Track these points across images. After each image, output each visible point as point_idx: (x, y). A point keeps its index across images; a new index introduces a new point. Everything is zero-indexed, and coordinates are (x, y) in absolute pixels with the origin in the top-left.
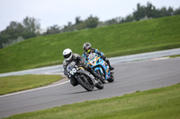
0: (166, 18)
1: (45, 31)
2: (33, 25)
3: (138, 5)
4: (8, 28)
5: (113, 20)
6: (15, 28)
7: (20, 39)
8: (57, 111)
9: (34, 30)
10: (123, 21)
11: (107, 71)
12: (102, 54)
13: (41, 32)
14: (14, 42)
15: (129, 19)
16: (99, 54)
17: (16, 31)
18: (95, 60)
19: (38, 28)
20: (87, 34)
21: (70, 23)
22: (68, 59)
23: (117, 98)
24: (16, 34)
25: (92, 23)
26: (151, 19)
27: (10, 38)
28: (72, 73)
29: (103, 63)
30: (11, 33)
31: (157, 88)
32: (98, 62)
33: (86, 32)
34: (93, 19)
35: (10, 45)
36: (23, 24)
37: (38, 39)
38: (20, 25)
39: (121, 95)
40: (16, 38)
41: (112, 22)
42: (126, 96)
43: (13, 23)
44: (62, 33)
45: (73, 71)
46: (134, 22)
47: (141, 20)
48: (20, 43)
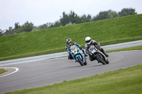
0: (86, 23)
3: (64, 13)
5: (45, 25)
10: (52, 26)
15: (57, 24)
18: (76, 50)
20: (24, 37)
21: (10, 28)
23: (48, 87)
25: (28, 27)
26: (74, 24)
29: (81, 52)
31: (80, 78)
32: (78, 51)
33: (23, 35)
34: (29, 24)
39: (52, 84)
41: (44, 27)
42: (56, 85)
44: (4, 36)
45: (93, 51)
46: (61, 26)
47: (66, 25)
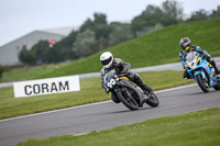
1: (189, 17)
2: (174, 9)
4: (144, 13)
6: (152, 12)
7: (158, 27)
8: (202, 116)
9: (175, 15)
11: (211, 76)
12: (205, 52)
13: (184, 18)
14: (151, 30)
16: (201, 53)
17: (153, 16)
18: (195, 61)
19: (180, 13)
21: (219, 8)
22: (107, 66)
24: (153, 21)
27: (145, 25)
28: (110, 85)
29: (205, 65)
30: (148, 20)
32: (198, 63)
35: (146, 34)
36: (161, 8)
37: (180, 26)
38: (158, 10)
40: (153, 25)
43: (150, 7)
45: (112, 83)
48: (158, 32)
